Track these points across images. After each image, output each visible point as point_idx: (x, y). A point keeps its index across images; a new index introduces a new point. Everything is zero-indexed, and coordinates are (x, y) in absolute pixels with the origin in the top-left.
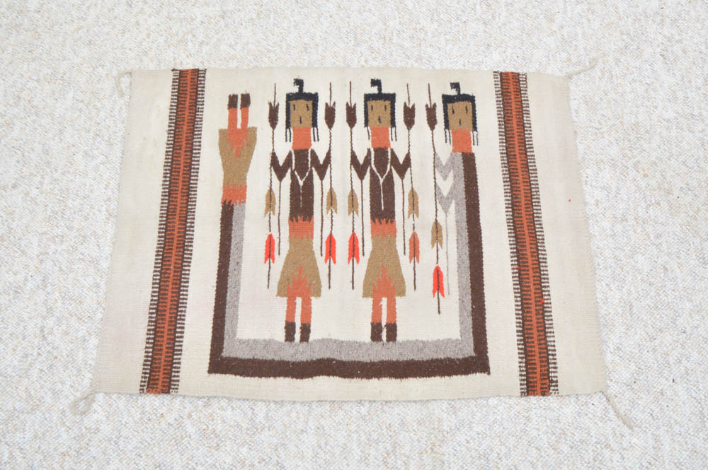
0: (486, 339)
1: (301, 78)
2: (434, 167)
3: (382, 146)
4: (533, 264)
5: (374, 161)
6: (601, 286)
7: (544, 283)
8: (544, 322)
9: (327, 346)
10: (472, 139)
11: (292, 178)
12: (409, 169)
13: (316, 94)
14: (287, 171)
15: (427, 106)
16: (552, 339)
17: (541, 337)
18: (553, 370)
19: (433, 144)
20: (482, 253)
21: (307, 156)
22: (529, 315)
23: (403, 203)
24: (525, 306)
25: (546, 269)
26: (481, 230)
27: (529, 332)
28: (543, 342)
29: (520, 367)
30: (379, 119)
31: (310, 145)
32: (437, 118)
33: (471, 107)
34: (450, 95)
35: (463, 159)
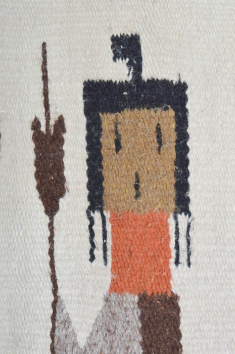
10: (172, 244)
15: (36, 125)
19: (52, 264)
32: (66, 173)
33: (173, 125)
34: (110, 83)
35: (142, 318)
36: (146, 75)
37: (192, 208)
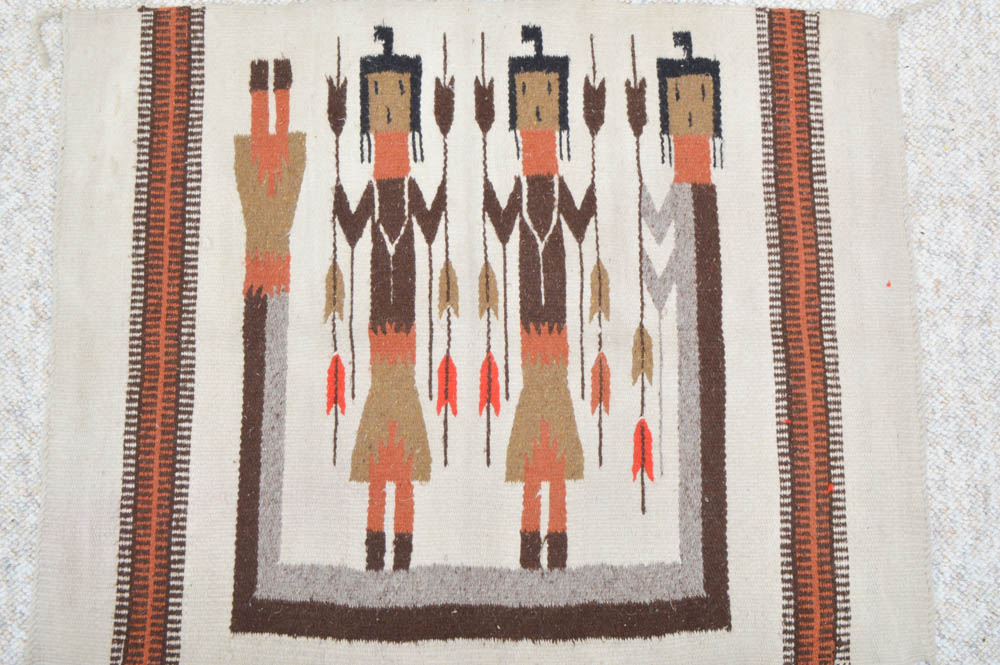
0: (727, 563)
1: (388, 24)
2: (640, 214)
3: (543, 172)
4: (816, 414)
5: (528, 204)
6: (936, 454)
7: (834, 451)
8: (831, 529)
9: (442, 581)
10: (712, 155)
11: (374, 240)
12: (592, 219)
13: (418, 59)
14: (363, 225)
15: (628, 83)
16: (844, 563)
17: (824, 559)
18: (842, 622)
19: (638, 165)
20: (724, 393)
21: (403, 193)
22: (804, 514)
23: (582, 291)
24: (798, 497)
25: (840, 423)
26: (723, 346)
27: (803, 547)
28: (826, 568)
29: (785, 615)
30: (538, 114)
31: (408, 169)
32: (647, 111)
33: (712, 85)
34: (672, 60)
35: (694, 197)
36: (695, 55)
37: (723, 135)
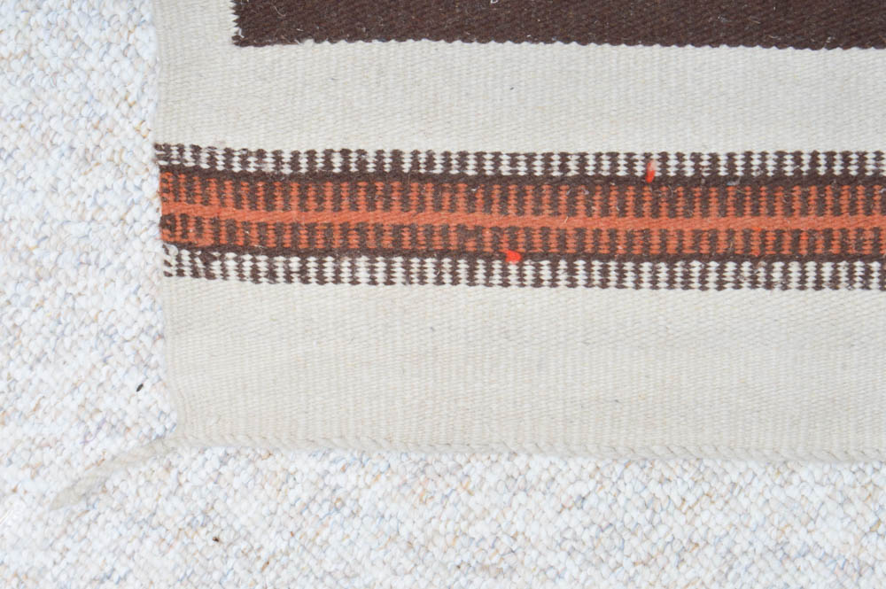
0: (368, 39)
4: (664, 235)
6: (579, 479)
7: (588, 269)
8: (429, 254)
16: (363, 274)
17: (371, 235)
18: (247, 265)
20: (715, 43)
22: (461, 203)
24: (496, 191)
25: (646, 284)
26: (815, 47)
27: (395, 196)
28: (354, 240)
29: (261, 154)
